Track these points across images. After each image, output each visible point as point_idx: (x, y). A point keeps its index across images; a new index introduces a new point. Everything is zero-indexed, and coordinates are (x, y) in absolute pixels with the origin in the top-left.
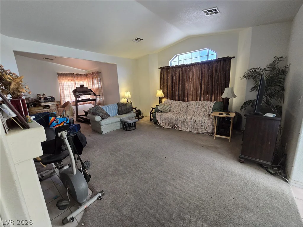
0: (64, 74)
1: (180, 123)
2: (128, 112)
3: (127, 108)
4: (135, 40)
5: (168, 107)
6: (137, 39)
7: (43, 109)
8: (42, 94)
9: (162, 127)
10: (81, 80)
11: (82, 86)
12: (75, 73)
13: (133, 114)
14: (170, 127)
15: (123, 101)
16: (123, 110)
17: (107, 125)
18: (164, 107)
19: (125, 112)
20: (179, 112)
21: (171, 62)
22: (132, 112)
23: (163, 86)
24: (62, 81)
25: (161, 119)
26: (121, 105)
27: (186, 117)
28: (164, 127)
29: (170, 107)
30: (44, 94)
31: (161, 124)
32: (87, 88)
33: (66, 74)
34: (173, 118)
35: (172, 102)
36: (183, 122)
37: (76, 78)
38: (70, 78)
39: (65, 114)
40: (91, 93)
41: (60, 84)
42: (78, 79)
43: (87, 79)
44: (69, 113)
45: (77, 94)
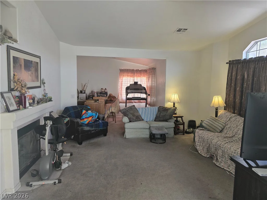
0: (125, 70)
1: (220, 152)
2: (166, 121)
3: (165, 115)
4: (177, 31)
5: (220, 125)
6: (178, 30)
7: (95, 102)
8: (104, 89)
9: (198, 152)
10: (140, 76)
11: (136, 83)
12: (135, 69)
13: (171, 124)
14: (208, 156)
15: (169, 105)
16: (160, 117)
17: (132, 130)
18: (213, 124)
19: (162, 119)
20: (233, 137)
21: (248, 52)
22: (170, 120)
23: (230, 90)
24: (122, 77)
25: (200, 140)
26: (161, 110)
27: (229, 146)
28: (199, 152)
29: (224, 125)
30: (106, 89)
31: (198, 148)
32: (141, 85)
33: (126, 70)
34: (213, 143)
35: (231, 118)
36: (223, 152)
37: (136, 75)
38: (130, 74)
39: (111, 109)
40: (144, 91)
41: (120, 80)
42: (137, 75)
43: (147, 75)
44: (115, 109)
45: (129, 91)
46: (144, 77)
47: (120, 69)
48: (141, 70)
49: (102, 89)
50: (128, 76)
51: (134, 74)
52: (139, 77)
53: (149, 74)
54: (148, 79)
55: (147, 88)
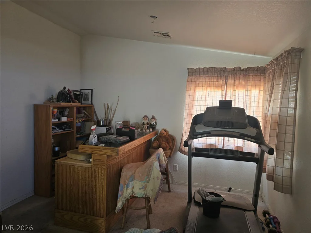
0: (201, 70)
8: (150, 117)
10: (243, 86)
11: (225, 105)
12: (230, 66)
24: (192, 88)
30: (153, 118)
32: (242, 111)
33: (205, 70)
37: (230, 81)
38: (214, 81)
39: (130, 187)
40: (252, 131)
41: (187, 97)
42: (234, 83)
43: (265, 83)
44: (145, 188)
45: (200, 129)
46: (257, 90)
47: (188, 69)
48: (248, 69)
49: (145, 116)
50: (209, 86)
51: (226, 80)
52: (241, 89)
53: (271, 76)
54: (268, 93)
55: (265, 120)
